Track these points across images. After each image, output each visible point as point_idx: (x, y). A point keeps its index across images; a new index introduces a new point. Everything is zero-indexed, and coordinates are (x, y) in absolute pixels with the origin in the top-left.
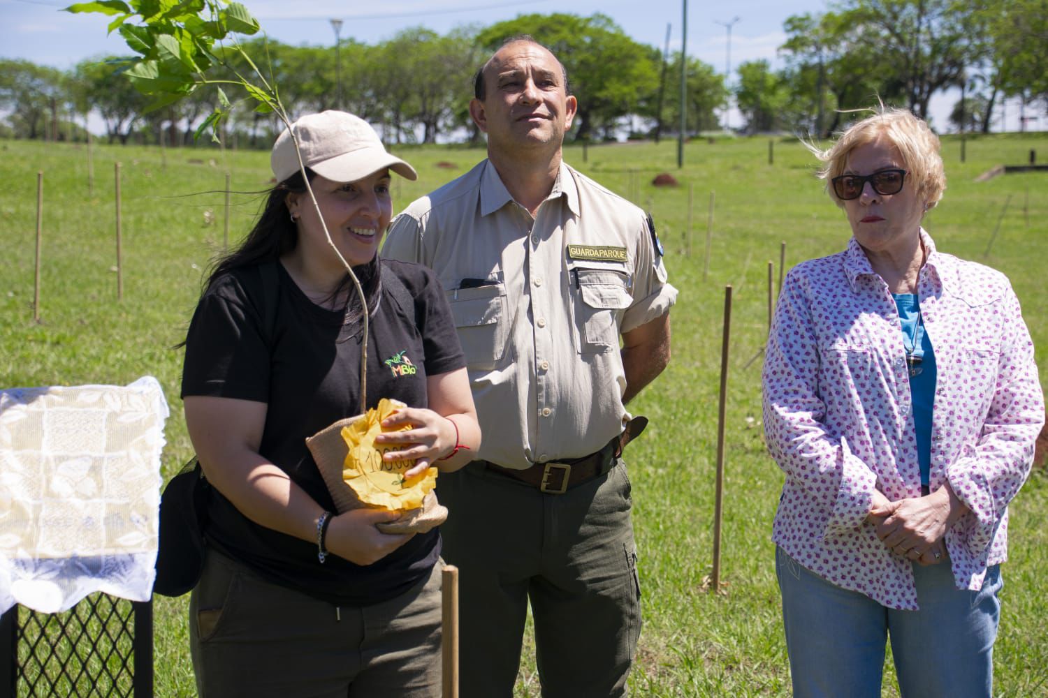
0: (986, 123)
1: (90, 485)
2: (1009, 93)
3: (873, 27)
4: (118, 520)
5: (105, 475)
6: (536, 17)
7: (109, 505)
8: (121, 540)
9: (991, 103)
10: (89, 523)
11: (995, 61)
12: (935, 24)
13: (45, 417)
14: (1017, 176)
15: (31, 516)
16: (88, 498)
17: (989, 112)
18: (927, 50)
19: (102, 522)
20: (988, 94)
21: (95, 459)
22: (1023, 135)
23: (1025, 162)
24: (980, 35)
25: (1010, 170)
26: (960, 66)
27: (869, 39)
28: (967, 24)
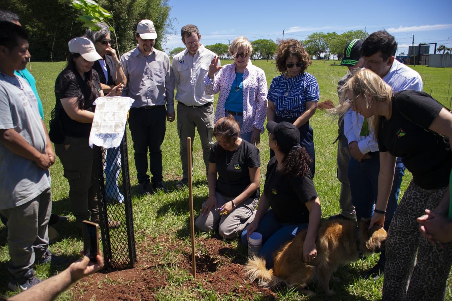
0: (329, 59)
1: (112, 118)
2: (332, 54)
3: (312, 43)
4: (117, 126)
5: (116, 116)
6: (261, 40)
7: (116, 123)
8: (117, 130)
9: (329, 55)
10: (111, 126)
11: (330, 49)
12: (321, 43)
13: (106, 104)
14: (333, 66)
15: (100, 125)
16: (112, 121)
17: (329, 56)
18: (320, 47)
19: (113, 126)
20: (329, 54)
21: (114, 112)
22: (334, 60)
23: (334, 64)
24: (328, 45)
25: (332, 65)
26: (325, 49)
27: (311, 45)
28: (326, 43)
